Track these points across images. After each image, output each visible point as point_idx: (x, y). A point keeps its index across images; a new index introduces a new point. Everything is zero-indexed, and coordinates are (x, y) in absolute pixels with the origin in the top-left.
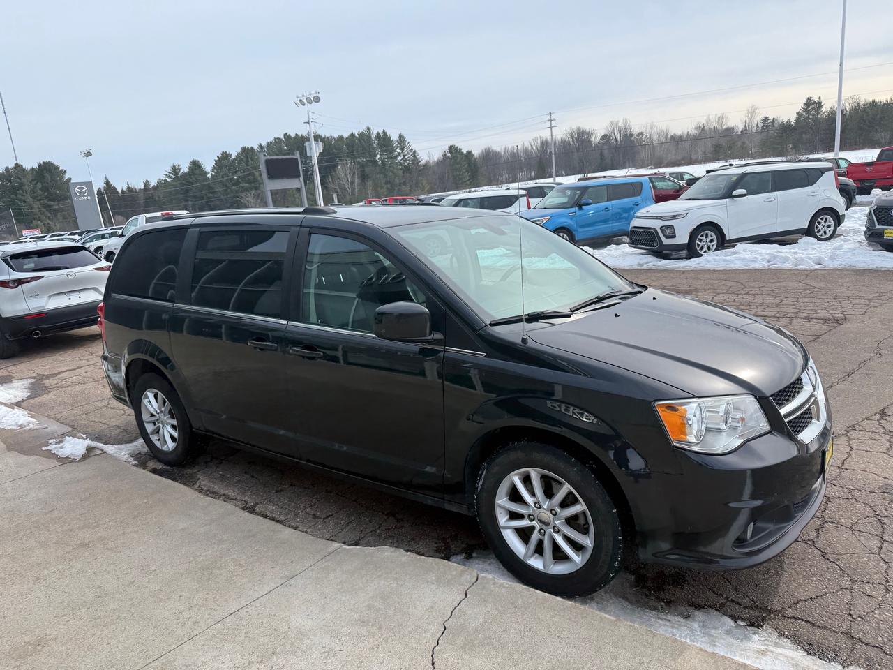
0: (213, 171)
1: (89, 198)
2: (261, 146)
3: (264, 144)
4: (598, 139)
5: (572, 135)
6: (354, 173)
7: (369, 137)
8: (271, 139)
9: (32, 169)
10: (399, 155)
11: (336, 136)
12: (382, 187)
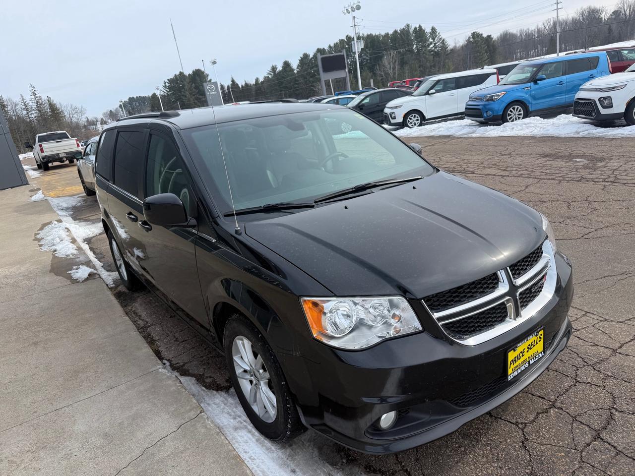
0: (298, 68)
1: (216, 92)
2: (330, 47)
3: (332, 45)
4: (608, 15)
5: (582, 14)
6: (396, 61)
7: (408, 32)
8: (337, 41)
9: (189, 75)
10: (431, 43)
11: (383, 33)
12: (416, 71)
